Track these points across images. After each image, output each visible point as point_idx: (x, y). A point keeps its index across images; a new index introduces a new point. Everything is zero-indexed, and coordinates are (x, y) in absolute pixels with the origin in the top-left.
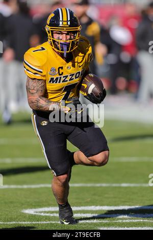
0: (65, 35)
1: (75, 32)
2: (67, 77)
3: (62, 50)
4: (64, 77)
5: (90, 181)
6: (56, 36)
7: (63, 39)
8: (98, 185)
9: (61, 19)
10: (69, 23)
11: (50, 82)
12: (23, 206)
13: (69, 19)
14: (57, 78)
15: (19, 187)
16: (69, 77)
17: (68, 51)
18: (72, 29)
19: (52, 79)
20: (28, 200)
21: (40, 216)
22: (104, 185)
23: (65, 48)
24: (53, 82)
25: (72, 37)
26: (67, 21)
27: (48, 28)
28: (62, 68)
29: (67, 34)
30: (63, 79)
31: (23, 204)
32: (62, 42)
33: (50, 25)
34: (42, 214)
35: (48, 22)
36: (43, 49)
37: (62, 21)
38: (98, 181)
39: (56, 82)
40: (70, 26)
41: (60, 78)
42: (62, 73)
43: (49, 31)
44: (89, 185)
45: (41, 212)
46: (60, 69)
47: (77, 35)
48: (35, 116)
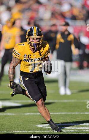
0: (35, 40)
1: (40, 39)
2: (32, 59)
3: (34, 47)
4: (31, 59)
5: (69, 111)
6: (31, 40)
7: (34, 41)
8: (74, 113)
9: (33, 32)
10: (37, 34)
11: (24, 60)
12: (37, 123)
13: (37, 32)
14: (27, 60)
15: (35, 114)
16: (34, 60)
17: (37, 47)
18: (39, 37)
19: (25, 59)
20: (39, 120)
21: (45, 128)
22: (76, 113)
23: (35, 46)
24: (25, 61)
25: (39, 41)
26: (36, 33)
27: (27, 36)
28: (30, 55)
29: (36, 39)
30: (30, 60)
31: (37, 122)
32: (34, 43)
33: (28, 35)
34: (46, 127)
35: (27, 34)
36: (24, 45)
37: (34, 33)
38: (73, 111)
39: (27, 61)
40: (38, 36)
41: (29, 60)
42: (30, 58)
43: (27, 38)
44: (69, 113)
45: (46, 126)
46: (29, 56)
47: (41, 40)
48: (22, 77)
